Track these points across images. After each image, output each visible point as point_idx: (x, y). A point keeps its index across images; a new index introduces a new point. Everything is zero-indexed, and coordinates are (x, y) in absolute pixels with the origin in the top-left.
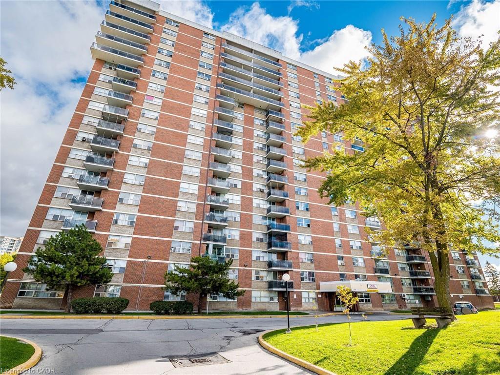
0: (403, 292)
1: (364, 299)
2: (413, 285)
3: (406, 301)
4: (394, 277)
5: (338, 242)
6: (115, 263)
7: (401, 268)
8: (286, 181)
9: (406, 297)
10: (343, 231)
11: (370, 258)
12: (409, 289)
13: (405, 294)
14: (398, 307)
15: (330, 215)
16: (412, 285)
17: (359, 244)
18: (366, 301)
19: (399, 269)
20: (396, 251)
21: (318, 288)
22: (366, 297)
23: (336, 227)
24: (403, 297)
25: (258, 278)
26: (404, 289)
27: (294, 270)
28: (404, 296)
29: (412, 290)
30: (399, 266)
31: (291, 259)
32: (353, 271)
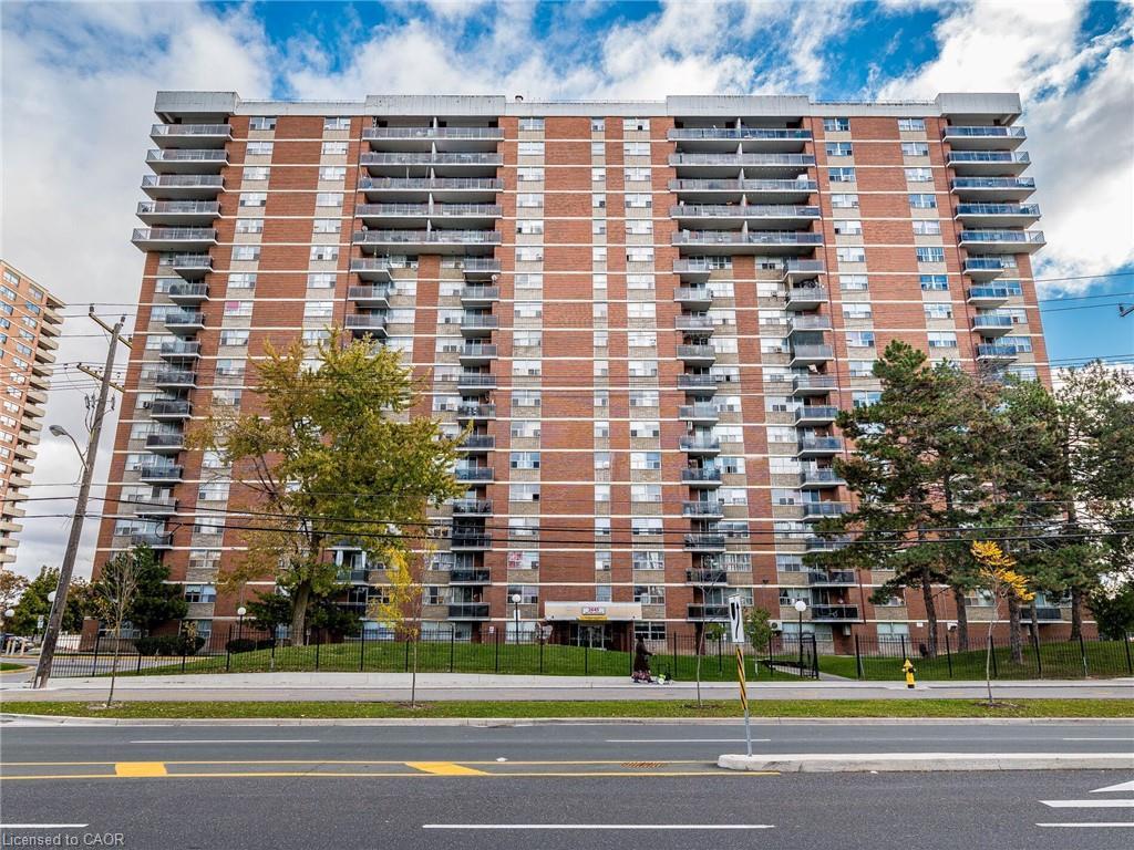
2: (815, 603)
4: (759, 586)
5: (602, 523)
6: (202, 590)
8: (492, 412)
10: (621, 500)
13: (779, 622)
15: (589, 469)
16: (811, 602)
17: (657, 524)
19: (781, 569)
21: (542, 615)
23: (602, 492)
25: (433, 601)
27: (494, 584)
28: (776, 626)
30: (782, 561)
31: (490, 565)
32: (631, 581)
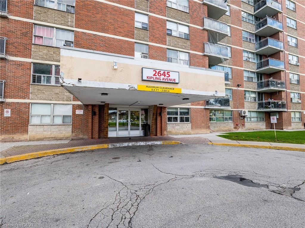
0: (244, 108)
1: (179, 117)
2: (259, 100)
3: (246, 119)
4: (236, 88)
7: (248, 78)
9: (247, 114)
11: (201, 54)
12: (252, 105)
13: (247, 111)
14: (233, 127)
16: (257, 99)
17: (184, 30)
18: (182, 120)
19: (245, 79)
20: (245, 55)
22: (181, 113)
24: (243, 115)
26: (246, 104)
28: (245, 113)
29: (257, 106)
30: (246, 74)
